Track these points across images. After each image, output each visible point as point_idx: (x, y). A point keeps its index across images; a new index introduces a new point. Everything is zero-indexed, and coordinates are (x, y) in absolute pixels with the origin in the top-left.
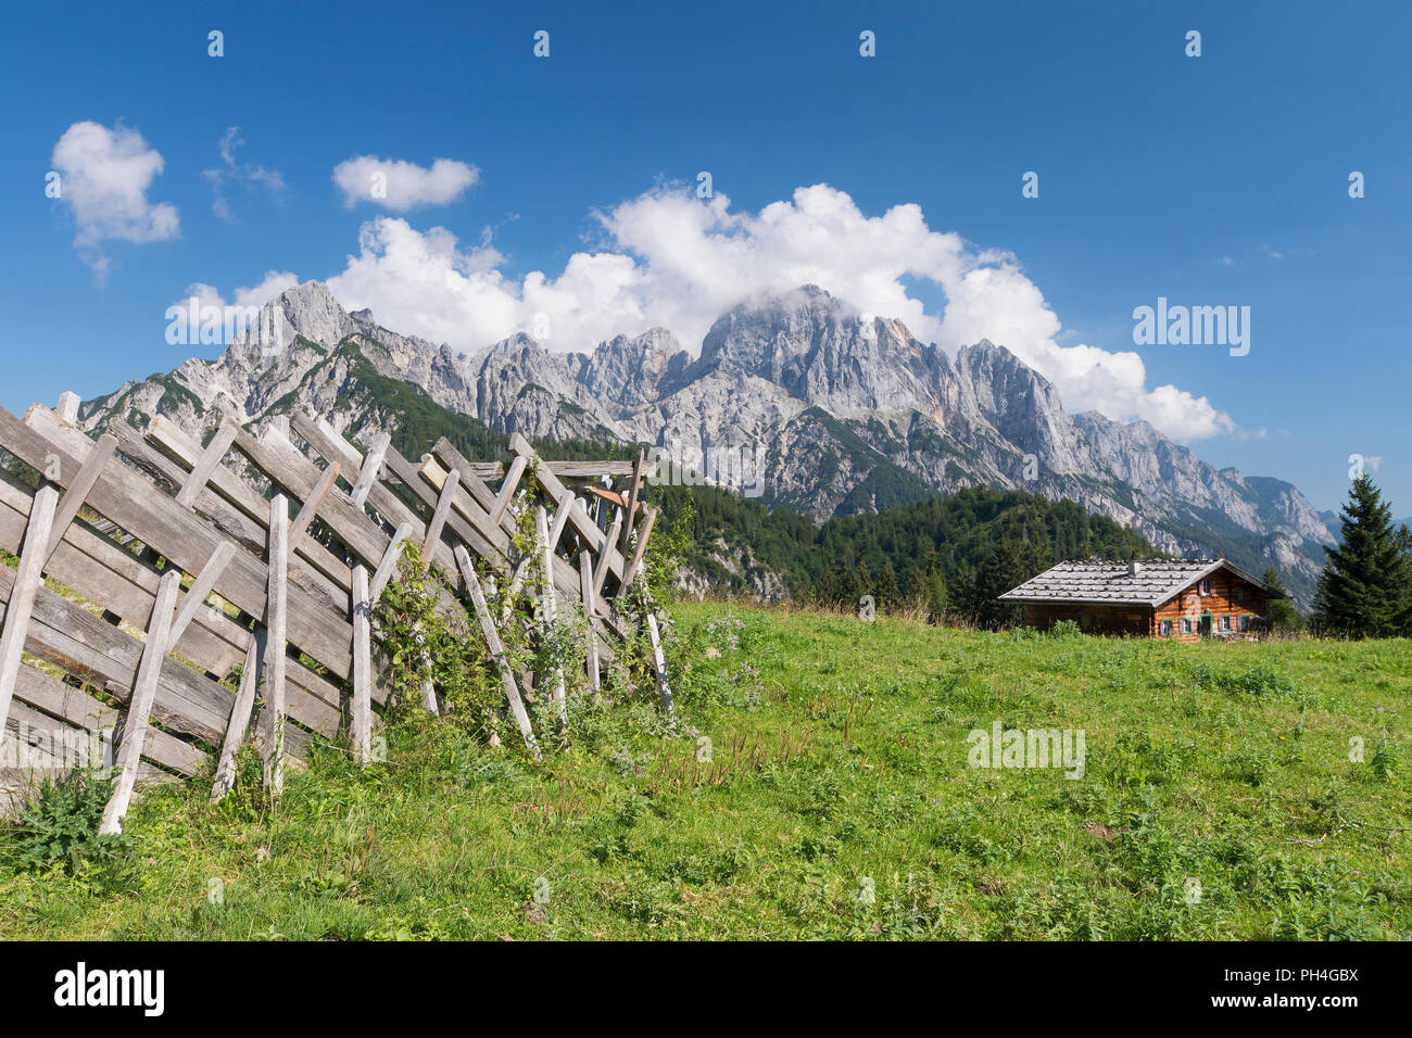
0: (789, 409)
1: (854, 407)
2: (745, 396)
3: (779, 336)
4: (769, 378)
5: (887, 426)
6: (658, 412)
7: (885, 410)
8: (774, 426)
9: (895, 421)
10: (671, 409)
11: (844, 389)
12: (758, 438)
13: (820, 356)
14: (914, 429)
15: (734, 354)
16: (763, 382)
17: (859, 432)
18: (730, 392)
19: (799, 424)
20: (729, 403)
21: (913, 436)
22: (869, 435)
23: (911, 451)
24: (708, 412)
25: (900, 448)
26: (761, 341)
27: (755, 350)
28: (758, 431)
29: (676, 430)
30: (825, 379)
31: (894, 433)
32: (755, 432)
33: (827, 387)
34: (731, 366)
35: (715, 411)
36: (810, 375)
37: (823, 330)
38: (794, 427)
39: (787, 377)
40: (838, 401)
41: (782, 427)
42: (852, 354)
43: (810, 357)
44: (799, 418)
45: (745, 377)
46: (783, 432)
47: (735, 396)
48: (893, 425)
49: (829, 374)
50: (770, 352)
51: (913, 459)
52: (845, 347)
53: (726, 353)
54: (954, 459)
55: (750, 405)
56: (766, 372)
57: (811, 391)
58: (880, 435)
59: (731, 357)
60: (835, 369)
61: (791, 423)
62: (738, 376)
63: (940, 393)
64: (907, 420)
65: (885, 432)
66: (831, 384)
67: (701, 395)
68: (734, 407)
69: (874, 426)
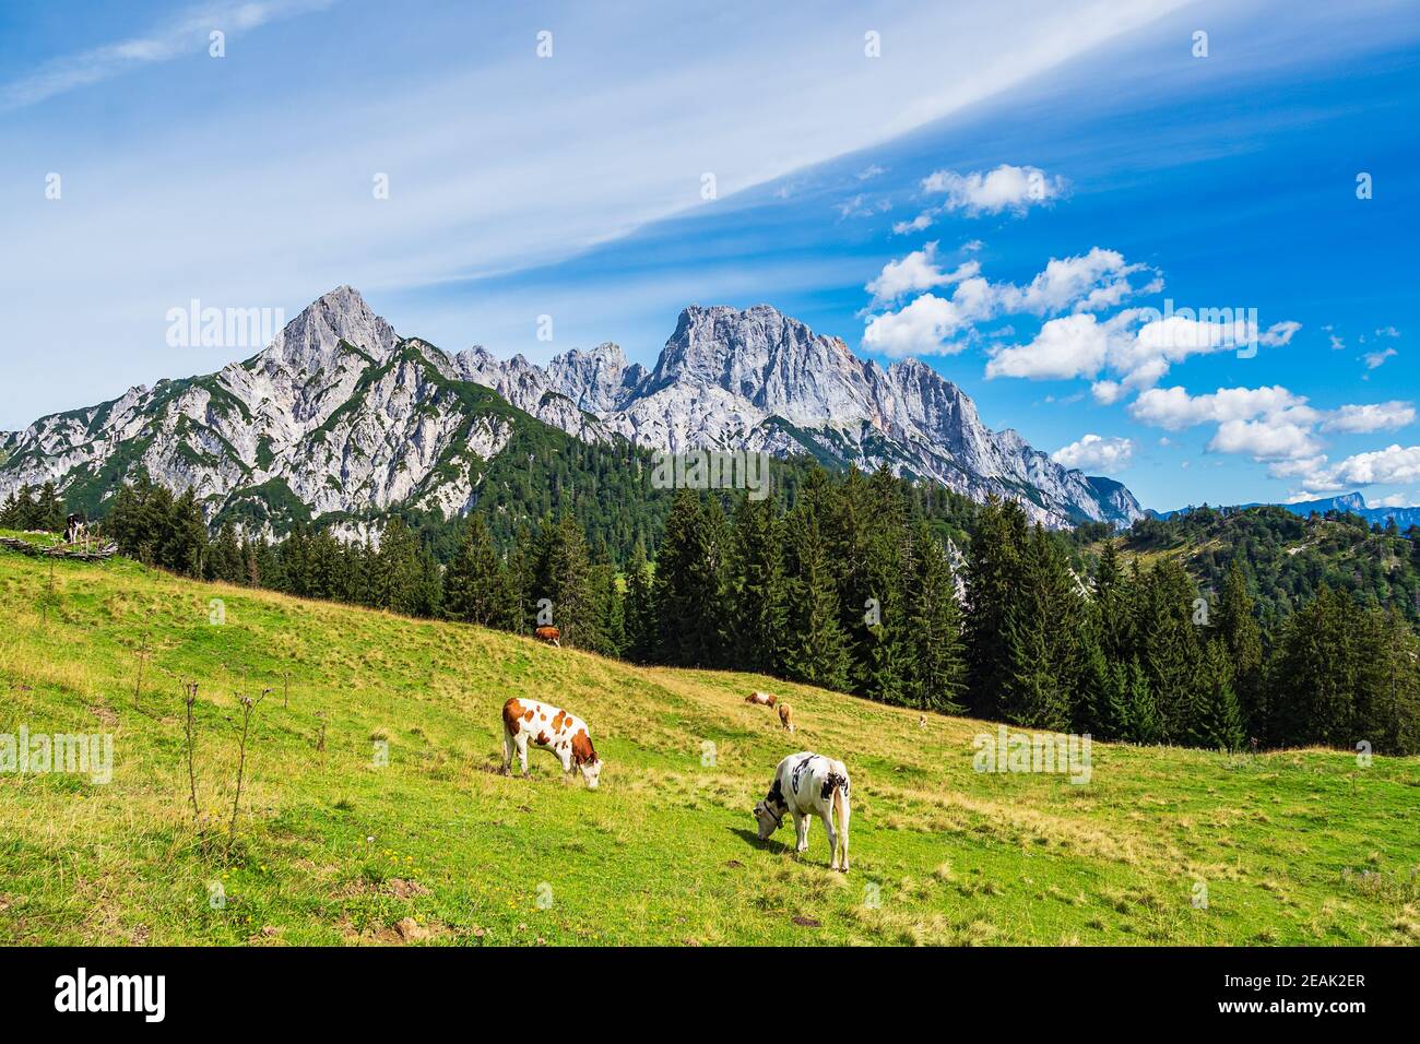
0: (752, 417)
1: (810, 417)
2: (707, 405)
3: (737, 351)
4: (728, 389)
5: (842, 433)
6: (628, 420)
7: (838, 421)
8: (739, 433)
9: (848, 429)
10: (639, 418)
11: (800, 399)
12: (726, 444)
13: (777, 369)
14: (866, 436)
15: (693, 367)
16: (724, 393)
17: (819, 439)
18: (694, 401)
19: (763, 432)
20: (693, 412)
21: (867, 442)
22: (827, 442)
23: (866, 456)
24: (675, 421)
25: (856, 454)
26: (719, 355)
27: (714, 364)
28: (725, 437)
29: (647, 437)
30: (783, 391)
31: (849, 439)
32: (721, 438)
33: (784, 397)
34: (692, 378)
35: (680, 418)
36: (769, 386)
37: (779, 346)
38: (759, 435)
39: (746, 387)
40: (796, 410)
41: (746, 434)
42: (807, 368)
43: (768, 371)
44: (762, 425)
45: (706, 389)
46: (750, 438)
47: (697, 406)
48: (847, 433)
49: (787, 385)
50: (728, 364)
51: (869, 464)
52: (800, 362)
53: (685, 365)
54: (906, 464)
55: (715, 414)
56: (725, 382)
57: (770, 401)
58: (837, 442)
59: (691, 370)
60: (792, 381)
61: (754, 431)
62: (699, 387)
63: (878, 404)
64: (859, 428)
65: (841, 440)
66: (789, 394)
67: (667, 405)
68: (699, 416)
69: (830, 433)
